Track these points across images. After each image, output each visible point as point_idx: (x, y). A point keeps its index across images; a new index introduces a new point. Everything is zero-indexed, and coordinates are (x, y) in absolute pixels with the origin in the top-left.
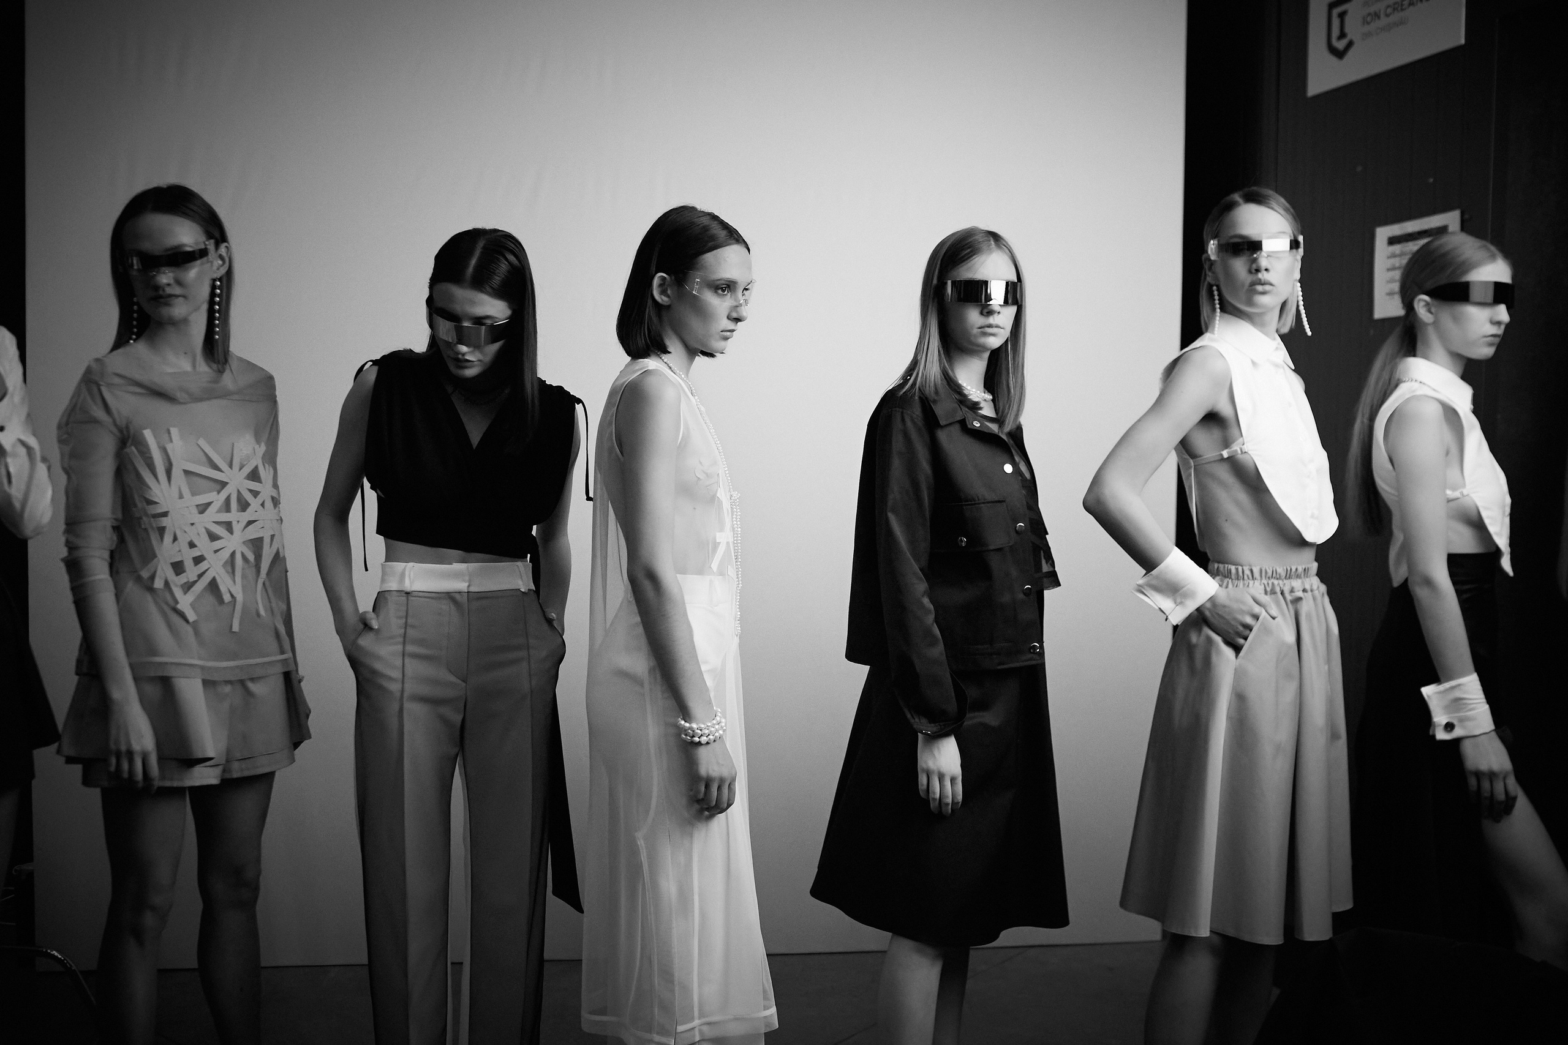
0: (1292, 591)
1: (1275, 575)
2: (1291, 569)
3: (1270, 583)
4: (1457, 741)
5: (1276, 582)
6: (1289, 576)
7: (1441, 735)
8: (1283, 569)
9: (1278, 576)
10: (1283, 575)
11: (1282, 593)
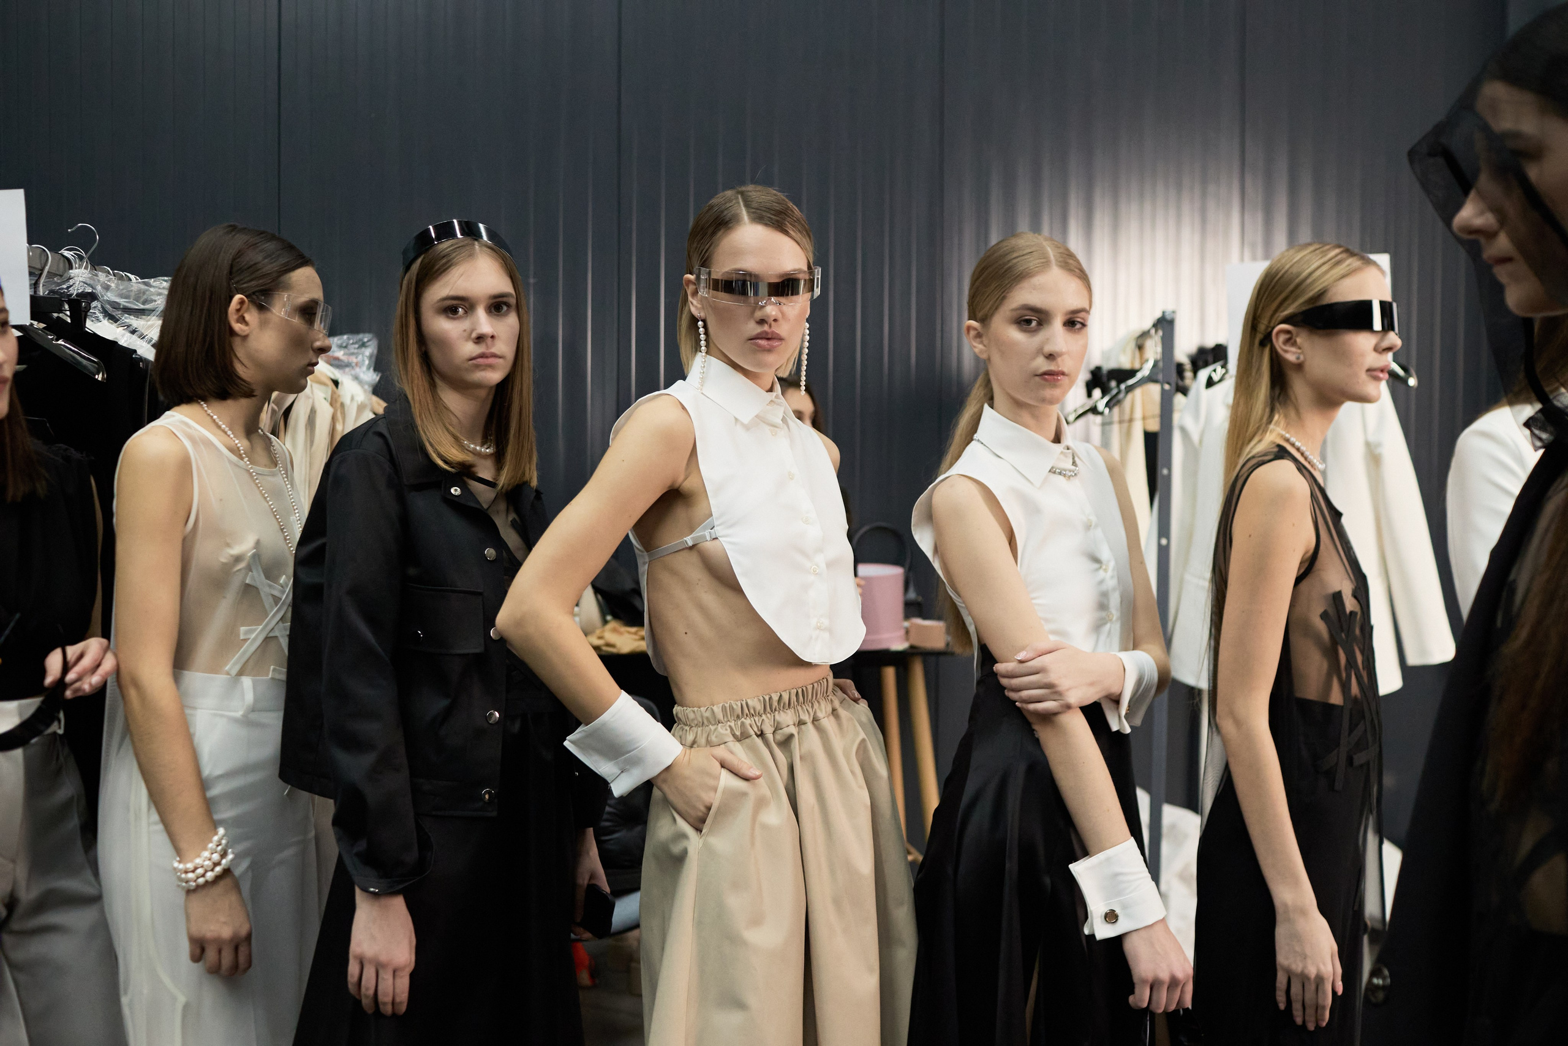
0: (777, 728)
1: (746, 711)
2: (770, 698)
3: (739, 723)
4: (1117, 942)
5: (748, 721)
6: (769, 707)
7: (1103, 931)
8: (759, 700)
9: (752, 711)
10: (759, 707)
11: (761, 735)
